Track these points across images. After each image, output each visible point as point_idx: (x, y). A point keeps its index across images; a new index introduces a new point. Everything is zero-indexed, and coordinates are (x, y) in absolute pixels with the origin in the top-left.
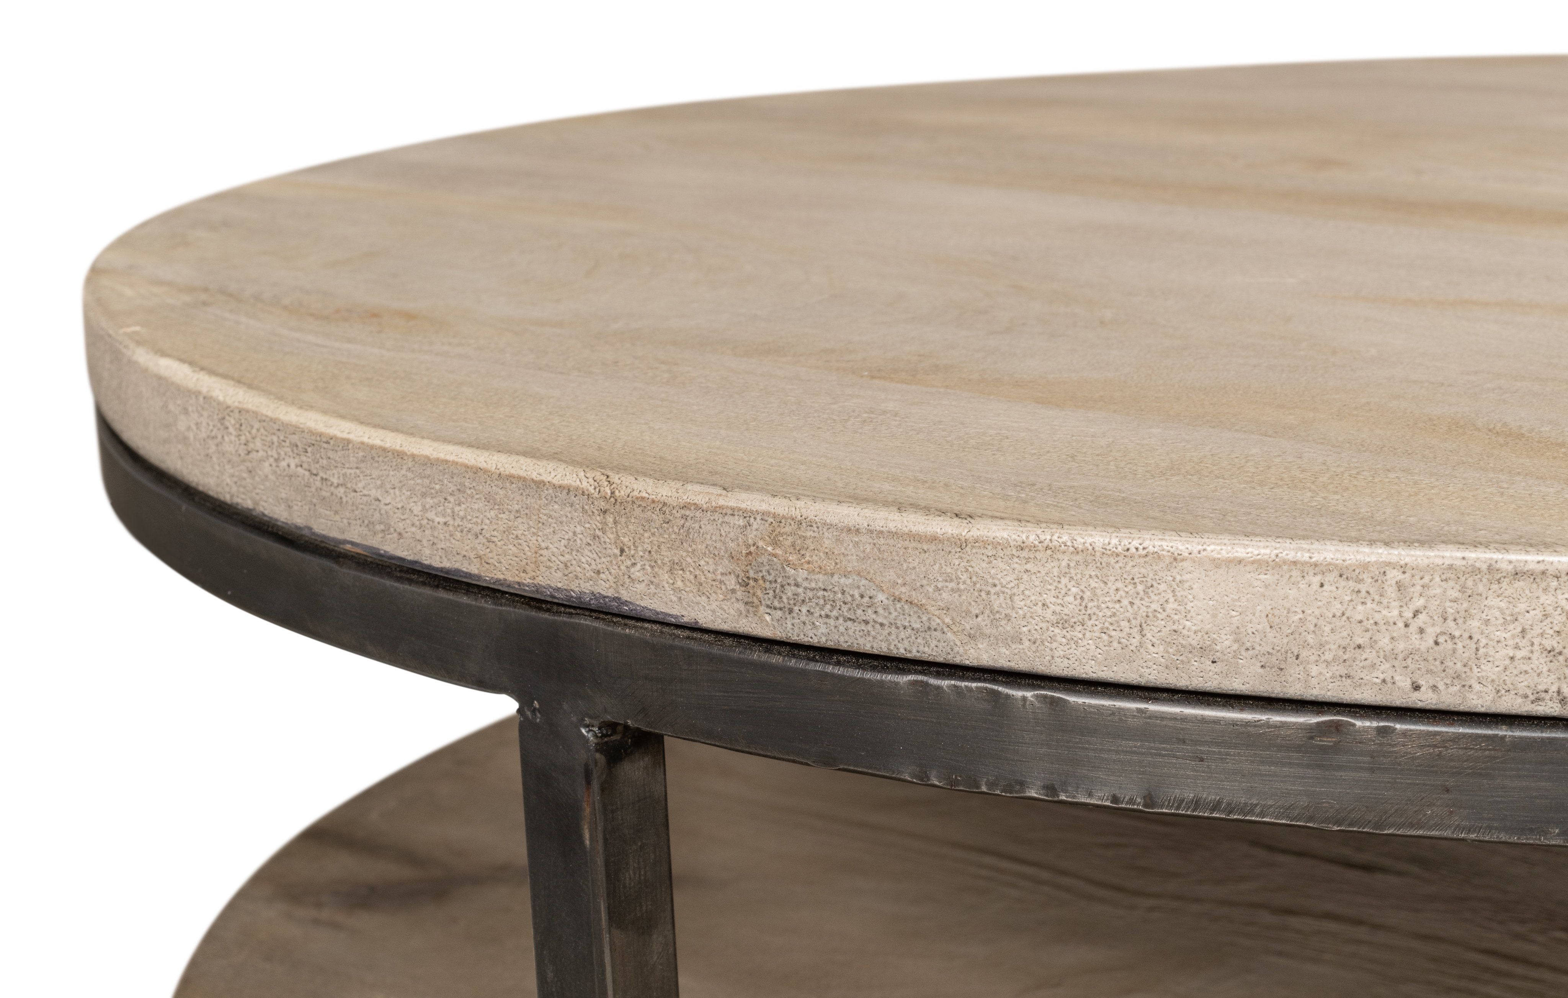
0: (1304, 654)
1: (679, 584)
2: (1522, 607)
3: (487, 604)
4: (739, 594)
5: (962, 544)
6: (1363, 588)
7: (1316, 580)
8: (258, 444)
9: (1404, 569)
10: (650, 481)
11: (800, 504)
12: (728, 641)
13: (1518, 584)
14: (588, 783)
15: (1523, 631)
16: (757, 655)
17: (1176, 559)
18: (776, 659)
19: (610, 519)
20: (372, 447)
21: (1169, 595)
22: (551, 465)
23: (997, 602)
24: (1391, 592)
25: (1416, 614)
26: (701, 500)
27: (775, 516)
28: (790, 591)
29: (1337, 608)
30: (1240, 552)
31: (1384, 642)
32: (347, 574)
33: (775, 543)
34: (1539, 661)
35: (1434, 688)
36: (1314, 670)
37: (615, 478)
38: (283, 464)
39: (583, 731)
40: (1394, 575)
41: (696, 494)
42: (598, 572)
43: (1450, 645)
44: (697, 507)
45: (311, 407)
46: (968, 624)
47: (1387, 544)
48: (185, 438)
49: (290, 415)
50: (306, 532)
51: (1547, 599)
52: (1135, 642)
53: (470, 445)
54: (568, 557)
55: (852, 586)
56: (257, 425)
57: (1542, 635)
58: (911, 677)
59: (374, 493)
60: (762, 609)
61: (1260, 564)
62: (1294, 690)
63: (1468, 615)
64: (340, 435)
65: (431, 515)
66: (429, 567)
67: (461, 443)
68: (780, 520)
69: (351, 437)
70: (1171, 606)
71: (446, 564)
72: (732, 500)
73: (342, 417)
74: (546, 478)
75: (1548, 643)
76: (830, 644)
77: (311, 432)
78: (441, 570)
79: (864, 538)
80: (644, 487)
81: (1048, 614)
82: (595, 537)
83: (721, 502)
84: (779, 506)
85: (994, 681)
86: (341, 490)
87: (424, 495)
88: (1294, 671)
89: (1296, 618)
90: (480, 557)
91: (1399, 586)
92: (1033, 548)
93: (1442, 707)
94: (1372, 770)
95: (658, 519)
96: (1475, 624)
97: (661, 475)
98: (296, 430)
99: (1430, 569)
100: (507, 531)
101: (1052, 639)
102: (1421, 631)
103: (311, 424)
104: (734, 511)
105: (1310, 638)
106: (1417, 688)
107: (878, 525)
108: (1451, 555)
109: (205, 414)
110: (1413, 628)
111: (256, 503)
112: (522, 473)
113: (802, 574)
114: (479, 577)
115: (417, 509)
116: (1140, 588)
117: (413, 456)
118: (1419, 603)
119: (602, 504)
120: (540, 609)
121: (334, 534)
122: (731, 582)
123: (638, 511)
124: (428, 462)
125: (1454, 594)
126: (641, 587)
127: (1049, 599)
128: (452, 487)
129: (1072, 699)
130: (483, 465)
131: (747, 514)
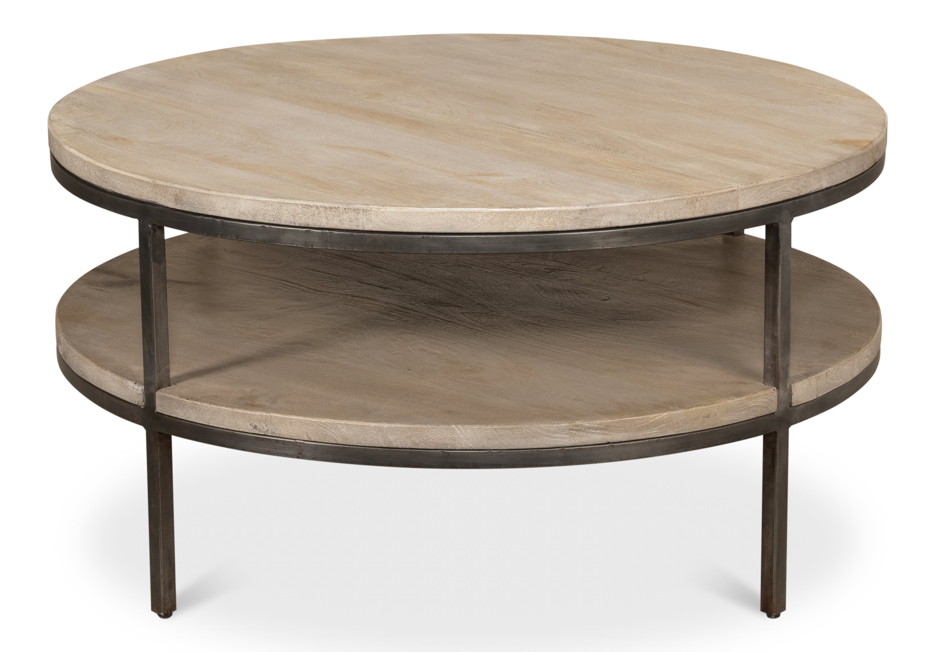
0: (258, 214)
1: (165, 200)
2: (289, 208)
3: (133, 202)
4: (175, 202)
5: (208, 195)
6: (266, 204)
7: (259, 203)
8: (92, 169)
9: (272, 202)
10: (161, 181)
11: (185, 187)
12: (173, 210)
13: (288, 205)
14: (150, 235)
15: (289, 212)
16: (177, 212)
17: (239, 199)
18: (180, 213)
19: (154, 188)
20: (114, 172)
21: (238, 204)
22: (145, 177)
23: (214, 205)
24: (270, 205)
25: (274, 209)
26: (169, 185)
27: (180, 189)
28: (182, 201)
29: (262, 207)
30: (249, 198)
31: (269, 213)
32: (108, 195)
33: (180, 193)
34: (291, 217)
35: (276, 221)
36: (259, 217)
37: (155, 181)
38: (97, 174)
39: (149, 225)
40: (270, 203)
41: (168, 184)
42: (152, 197)
43: (278, 214)
44: (168, 186)
45: (102, 163)
46: (209, 208)
47: (270, 198)
48: (76, 166)
49: (98, 164)
50: (100, 187)
51: (292, 207)
52: (234, 212)
53: (131, 173)
54: (147, 194)
55: (192, 201)
56: (91, 165)
57: (292, 213)
58: (201, 217)
59: (114, 180)
60: (178, 204)
61: (251, 200)
62: (256, 220)
63: (281, 209)
64: (108, 169)
65: (124, 185)
66: (123, 195)
67: (129, 172)
68: (181, 189)
69: (110, 170)
70: (239, 206)
71: (126, 194)
72: (174, 186)
73: (108, 165)
74: (144, 180)
75: (292, 214)
76: (189, 211)
77: (102, 168)
78: (126, 196)
79: (194, 193)
80: (160, 183)
81: (221, 207)
82: (152, 191)
83: (172, 186)
84: (181, 187)
85: (214, 218)
86: (108, 180)
87: (123, 181)
88: (256, 217)
89: (257, 209)
90: (132, 193)
91: (271, 204)
92: (219, 196)
93: (278, 224)
94: (268, 234)
95: (162, 188)
96: (282, 211)
97: (163, 181)
98: (99, 167)
99: (275, 202)
100: (137, 189)
101: (222, 211)
102: (274, 212)
103: (102, 166)
104: (174, 188)
105: (259, 212)
106: (274, 220)
107: (196, 191)
108: (279, 200)
109: (81, 162)
110: (273, 211)
111: (91, 181)
112: (140, 179)
113: (184, 199)
114: (132, 197)
115: (121, 184)
116: (234, 203)
117: (121, 174)
118: (274, 207)
119: (153, 185)
120: (142, 203)
121: (106, 188)
122: (173, 200)
123: (159, 187)
124: (124, 175)
125: (279, 206)
126: (159, 200)
127: (221, 204)
128: (128, 180)
129: (225, 221)
130: (133, 177)
131: (176, 188)
